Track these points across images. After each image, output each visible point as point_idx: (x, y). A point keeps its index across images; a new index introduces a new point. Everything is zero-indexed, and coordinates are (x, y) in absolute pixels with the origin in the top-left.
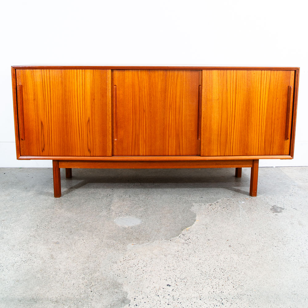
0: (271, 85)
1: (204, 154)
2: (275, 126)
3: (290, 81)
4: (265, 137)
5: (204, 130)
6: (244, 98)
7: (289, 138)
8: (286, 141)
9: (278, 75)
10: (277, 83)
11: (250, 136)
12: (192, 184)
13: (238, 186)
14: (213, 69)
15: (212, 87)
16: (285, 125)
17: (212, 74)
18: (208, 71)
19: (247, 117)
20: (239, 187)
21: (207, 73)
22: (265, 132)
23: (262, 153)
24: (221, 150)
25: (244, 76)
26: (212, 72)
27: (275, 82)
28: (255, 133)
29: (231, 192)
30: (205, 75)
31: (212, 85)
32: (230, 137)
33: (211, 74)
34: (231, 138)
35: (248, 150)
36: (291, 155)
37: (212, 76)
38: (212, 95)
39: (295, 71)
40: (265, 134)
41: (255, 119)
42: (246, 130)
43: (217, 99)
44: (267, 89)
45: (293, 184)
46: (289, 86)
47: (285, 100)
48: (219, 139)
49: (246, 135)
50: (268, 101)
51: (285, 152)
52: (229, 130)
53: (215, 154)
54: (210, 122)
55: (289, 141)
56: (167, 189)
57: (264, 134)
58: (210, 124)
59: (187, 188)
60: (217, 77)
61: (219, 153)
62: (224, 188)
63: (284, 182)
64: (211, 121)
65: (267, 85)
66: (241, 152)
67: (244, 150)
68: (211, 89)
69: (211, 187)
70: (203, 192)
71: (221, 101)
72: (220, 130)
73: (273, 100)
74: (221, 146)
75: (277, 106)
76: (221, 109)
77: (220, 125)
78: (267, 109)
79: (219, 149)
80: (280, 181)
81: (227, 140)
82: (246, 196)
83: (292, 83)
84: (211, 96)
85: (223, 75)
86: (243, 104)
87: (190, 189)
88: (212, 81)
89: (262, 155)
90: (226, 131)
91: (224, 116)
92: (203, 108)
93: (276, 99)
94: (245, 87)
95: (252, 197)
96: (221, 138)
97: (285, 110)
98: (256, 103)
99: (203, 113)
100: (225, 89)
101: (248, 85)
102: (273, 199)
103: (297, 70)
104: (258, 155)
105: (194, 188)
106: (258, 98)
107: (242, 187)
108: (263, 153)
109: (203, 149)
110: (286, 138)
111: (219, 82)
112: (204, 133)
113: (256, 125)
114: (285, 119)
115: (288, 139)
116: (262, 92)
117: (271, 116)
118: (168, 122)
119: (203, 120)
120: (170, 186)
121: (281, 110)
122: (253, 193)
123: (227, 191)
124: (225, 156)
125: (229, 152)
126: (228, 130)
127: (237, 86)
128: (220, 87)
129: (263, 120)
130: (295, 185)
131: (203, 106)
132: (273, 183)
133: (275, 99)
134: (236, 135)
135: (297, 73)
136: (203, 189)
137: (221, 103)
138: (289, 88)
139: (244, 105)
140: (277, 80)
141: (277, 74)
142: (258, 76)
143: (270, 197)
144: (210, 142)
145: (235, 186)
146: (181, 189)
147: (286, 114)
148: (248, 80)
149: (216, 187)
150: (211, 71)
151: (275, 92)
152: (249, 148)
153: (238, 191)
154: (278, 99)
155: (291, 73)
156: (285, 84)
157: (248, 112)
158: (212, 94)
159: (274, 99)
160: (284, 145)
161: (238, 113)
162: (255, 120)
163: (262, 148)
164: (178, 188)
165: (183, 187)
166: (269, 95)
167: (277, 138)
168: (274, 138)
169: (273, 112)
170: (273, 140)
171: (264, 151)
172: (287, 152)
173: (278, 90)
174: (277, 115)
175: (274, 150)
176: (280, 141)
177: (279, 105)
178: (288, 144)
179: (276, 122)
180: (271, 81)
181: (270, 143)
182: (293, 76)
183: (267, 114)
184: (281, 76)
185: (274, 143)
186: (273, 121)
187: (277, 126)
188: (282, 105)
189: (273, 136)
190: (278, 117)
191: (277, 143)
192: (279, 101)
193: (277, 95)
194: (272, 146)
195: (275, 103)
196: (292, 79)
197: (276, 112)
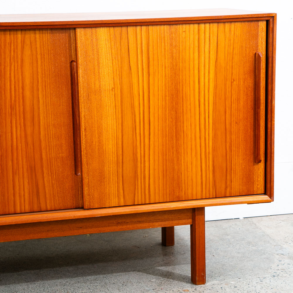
0: (219, 53)
1: (92, 204)
2: (233, 137)
3: (257, 43)
4: (213, 161)
5: (87, 154)
6: (165, 84)
7: (262, 158)
8: (256, 167)
9: (233, 33)
10: (232, 47)
11: (183, 161)
12: (71, 269)
13: (167, 264)
14: (98, 25)
15: (98, 63)
16: (252, 133)
17: (96, 36)
18: (89, 31)
19: (174, 121)
20: (170, 267)
21: (85, 35)
22: (214, 150)
23: (210, 195)
24: (126, 193)
25: (164, 37)
26: (96, 33)
27: (227, 47)
28: (194, 154)
29: (154, 279)
30: (83, 38)
31: (98, 60)
32: (142, 166)
33: (94, 37)
34: (145, 166)
35: (182, 190)
36: (268, 193)
37: (97, 39)
38: (100, 82)
39: (268, 22)
40: (213, 155)
41: (191, 126)
42: (174, 149)
43: (111, 88)
44: (211, 62)
45: (280, 252)
46: (256, 53)
47: (250, 82)
48: (121, 170)
49: (175, 159)
50: (216, 87)
51: (255, 189)
52: (139, 151)
53: (114, 202)
54: (99, 138)
55: (262, 165)
56: (18, 285)
57: (211, 156)
58: (100, 142)
59: (61, 277)
60: (107, 43)
61: (122, 200)
62: (139, 271)
63: (260, 249)
64: (100, 134)
65: (211, 53)
66: (168, 195)
67: (174, 191)
68: (96, 68)
69: (112, 272)
70: (96, 284)
71: (119, 91)
72: (121, 153)
73: (225, 85)
74: (125, 186)
75: (234, 97)
76: (120, 110)
77: (120, 143)
78: (215, 104)
79: (121, 191)
80: (253, 248)
81: (136, 172)
82: (184, 284)
83: (262, 47)
84: (97, 83)
85: (121, 37)
86: (166, 96)
87: (68, 280)
88: (98, 52)
89: (209, 198)
90: (134, 154)
91: (128, 123)
92: (83, 109)
93: (232, 83)
94: (167, 61)
95: (197, 286)
96: (124, 168)
97: (250, 103)
98: (192, 92)
99: (83, 119)
100: (126, 68)
101: (172, 56)
102: (238, 286)
103: (271, 20)
104: (202, 199)
105: (75, 277)
106: (194, 82)
107: (176, 266)
108: (211, 193)
109: (89, 195)
110: (257, 161)
111: (113, 51)
112: (87, 161)
113: (193, 138)
114: (252, 121)
115: (260, 161)
116: (203, 68)
117: (223, 117)
118: (9, 143)
119: (84, 133)
120: (23, 277)
121: (242, 103)
122: (197, 278)
123: (145, 277)
124: (134, 205)
125: (142, 197)
126: (137, 153)
127: (151, 59)
128: (114, 64)
129: (207, 127)
130: (283, 254)
131: (83, 105)
132: (239, 253)
133: (228, 83)
134: (154, 161)
135: (271, 26)
136: (96, 277)
137: (119, 95)
138: (256, 58)
139: (167, 98)
140: (232, 41)
141: (230, 30)
142: (192, 37)
143: (233, 282)
144: (101, 178)
145: (162, 266)
146: (49, 282)
147: (252, 111)
148: (171, 45)
149: (122, 271)
150: (94, 29)
151: (228, 67)
152: (183, 185)
153: (169, 276)
154: (235, 82)
155: (258, 26)
156: (247, 50)
157: (176, 111)
158: (99, 77)
159: (228, 82)
160: (253, 174)
161: (156, 115)
162: (191, 128)
163: (209, 184)
164: (42, 279)
165: (53, 278)
166: (216, 74)
167: (238, 162)
168: (231, 162)
169: (227, 109)
170: (230, 165)
171: (213, 189)
172: (260, 188)
173: (234, 63)
174: (235, 115)
175: (234, 185)
176: (244, 167)
177: (238, 93)
178: (261, 172)
179: (234, 129)
180: (218, 45)
181: (224, 171)
182: (263, 31)
183: (214, 115)
184: (240, 33)
185: (232, 172)
186: (228, 126)
187: (236, 137)
188: (244, 94)
189: (230, 157)
190: (237, 118)
191: (238, 171)
192: (238, 86)
193: (233, 74)
194: (228, 177)
195: (229, 91)
196: (262, 39)
197: (232, 109)
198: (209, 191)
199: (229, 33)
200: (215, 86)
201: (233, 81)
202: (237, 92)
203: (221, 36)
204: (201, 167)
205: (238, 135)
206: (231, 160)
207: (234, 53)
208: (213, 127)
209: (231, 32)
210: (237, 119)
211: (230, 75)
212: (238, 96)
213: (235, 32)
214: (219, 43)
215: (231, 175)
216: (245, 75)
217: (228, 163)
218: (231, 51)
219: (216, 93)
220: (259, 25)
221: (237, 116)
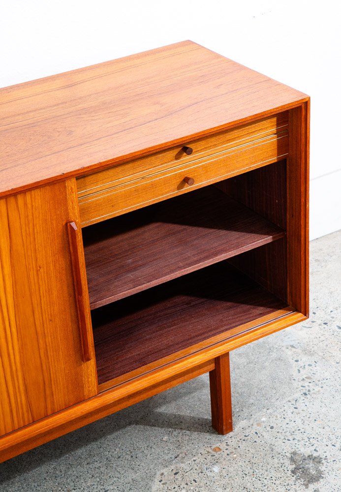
2: (49, 339)
3: (67, 209)
4: (24, 379)
8: (84, 366)
9: (29, 206)
10: (31, 225)
22: (22, 365)
23: (24, 421)
27: (24, 226)
44: (4, 253)
46: (66, 224)
50: (15, 284)
51: (86, 393)
65: (2, 240)
73: (28, 277)
75: (43, 288)
78: (16, 306)
83: (75, 213)
93: (37, 271)
108: (26, 419)
115: (88, 359)
117: (31, 319)
121: (55, 293)
129: (9, 339)
133: (33, 273)
138: (69, 232)
140: (30, 217)
141: (25, 204)
151: (29, 253)
154: (42, 270)
155: (65, 187)
156: (54, 222)
159: (31, 273)
160: (82, 376)
163: (22, 409)
166: (12, 266)
167: (59, 368)
168: (50, 371)
169: (35, 306)
170: (49, 375)
171: (28, 413)
172: (93, 390)
173: (37, 246)
174: (48, 311)
175: (56, 398)
176: (68, 371)
177: (48, 282)
178: (91, 371)
179: (48, 330)
180: (11, 227)
181: (42, 387)
182: (73, 193)
183: (17, 320)
184: (40, 204)
185: (53, 383)
186: (39, 329)
187: (52, 337)
188: (56, 280)
189: (47, 366)
190: (51, 314)
191: (60, 378)
192: (47, 273)
193: (38, 260)
194: (48, 392)
195: (35, 283)
196: (72, 203)
197: (42, 305)
198: (23, 417)
199: (25, 207)
200: (14, 282)
201: (38, 268)
202: (46, 281)
203: (14, 215)
204: (8, 392)
205: (55, 335)
206: (50, 370)
207: (35, 231)
208: (18, 336)
209: (27, 205)
210: (51, 316)
211: (34, 263)
212: (48, 285)
213: (33, 204)
214: (11, 224)
215: (52, 387)
216: (54, 256)
217: (46, 375)
218: (31, 230)
219: (16, 291)
220: (67, 185)
221: (51, 312)
